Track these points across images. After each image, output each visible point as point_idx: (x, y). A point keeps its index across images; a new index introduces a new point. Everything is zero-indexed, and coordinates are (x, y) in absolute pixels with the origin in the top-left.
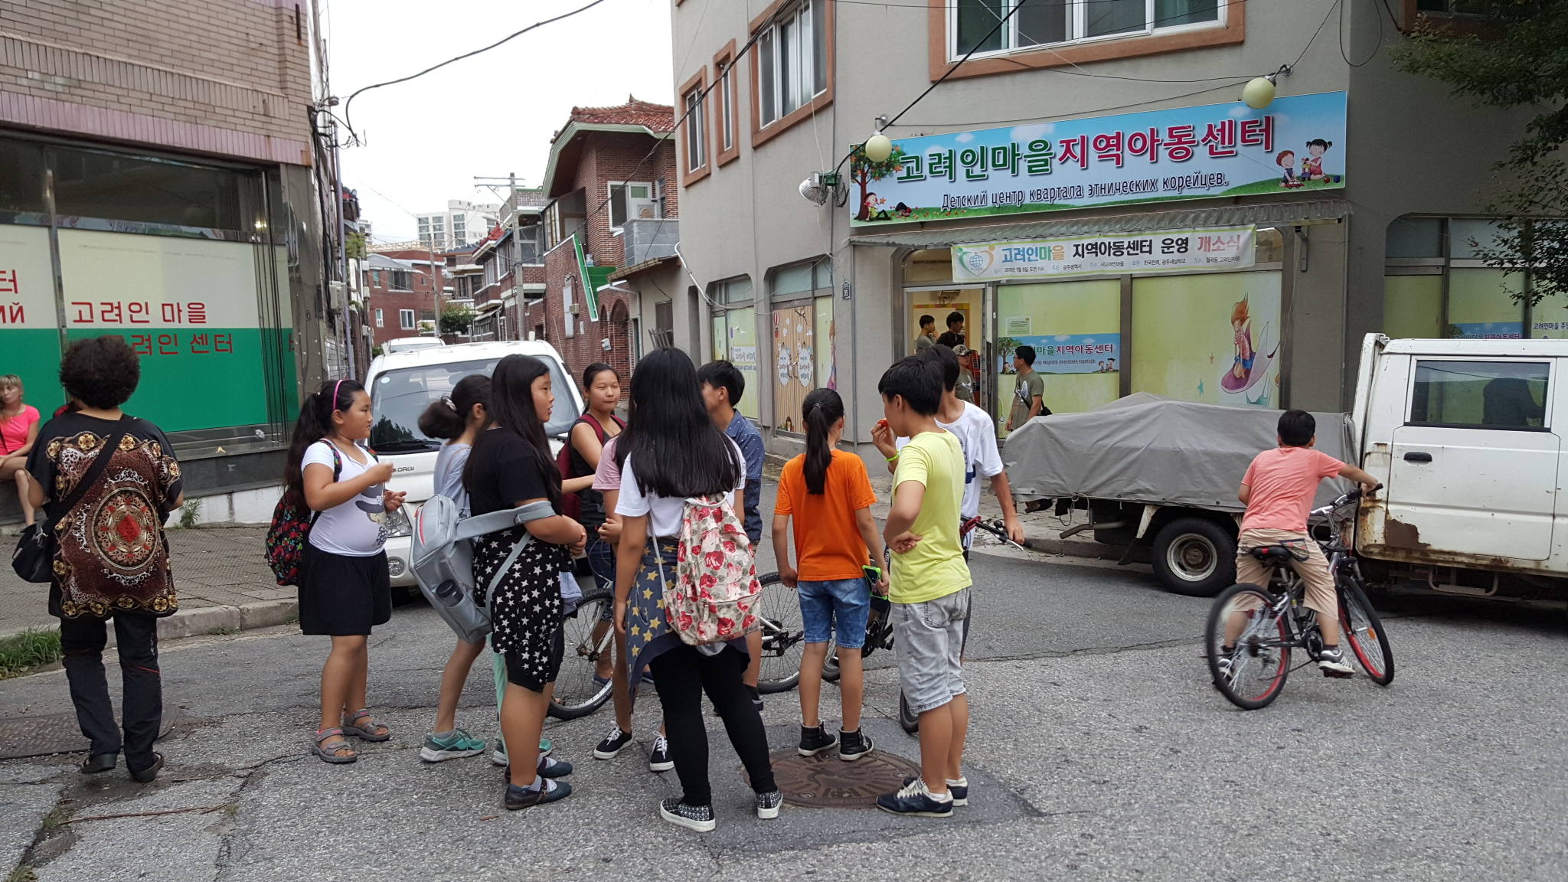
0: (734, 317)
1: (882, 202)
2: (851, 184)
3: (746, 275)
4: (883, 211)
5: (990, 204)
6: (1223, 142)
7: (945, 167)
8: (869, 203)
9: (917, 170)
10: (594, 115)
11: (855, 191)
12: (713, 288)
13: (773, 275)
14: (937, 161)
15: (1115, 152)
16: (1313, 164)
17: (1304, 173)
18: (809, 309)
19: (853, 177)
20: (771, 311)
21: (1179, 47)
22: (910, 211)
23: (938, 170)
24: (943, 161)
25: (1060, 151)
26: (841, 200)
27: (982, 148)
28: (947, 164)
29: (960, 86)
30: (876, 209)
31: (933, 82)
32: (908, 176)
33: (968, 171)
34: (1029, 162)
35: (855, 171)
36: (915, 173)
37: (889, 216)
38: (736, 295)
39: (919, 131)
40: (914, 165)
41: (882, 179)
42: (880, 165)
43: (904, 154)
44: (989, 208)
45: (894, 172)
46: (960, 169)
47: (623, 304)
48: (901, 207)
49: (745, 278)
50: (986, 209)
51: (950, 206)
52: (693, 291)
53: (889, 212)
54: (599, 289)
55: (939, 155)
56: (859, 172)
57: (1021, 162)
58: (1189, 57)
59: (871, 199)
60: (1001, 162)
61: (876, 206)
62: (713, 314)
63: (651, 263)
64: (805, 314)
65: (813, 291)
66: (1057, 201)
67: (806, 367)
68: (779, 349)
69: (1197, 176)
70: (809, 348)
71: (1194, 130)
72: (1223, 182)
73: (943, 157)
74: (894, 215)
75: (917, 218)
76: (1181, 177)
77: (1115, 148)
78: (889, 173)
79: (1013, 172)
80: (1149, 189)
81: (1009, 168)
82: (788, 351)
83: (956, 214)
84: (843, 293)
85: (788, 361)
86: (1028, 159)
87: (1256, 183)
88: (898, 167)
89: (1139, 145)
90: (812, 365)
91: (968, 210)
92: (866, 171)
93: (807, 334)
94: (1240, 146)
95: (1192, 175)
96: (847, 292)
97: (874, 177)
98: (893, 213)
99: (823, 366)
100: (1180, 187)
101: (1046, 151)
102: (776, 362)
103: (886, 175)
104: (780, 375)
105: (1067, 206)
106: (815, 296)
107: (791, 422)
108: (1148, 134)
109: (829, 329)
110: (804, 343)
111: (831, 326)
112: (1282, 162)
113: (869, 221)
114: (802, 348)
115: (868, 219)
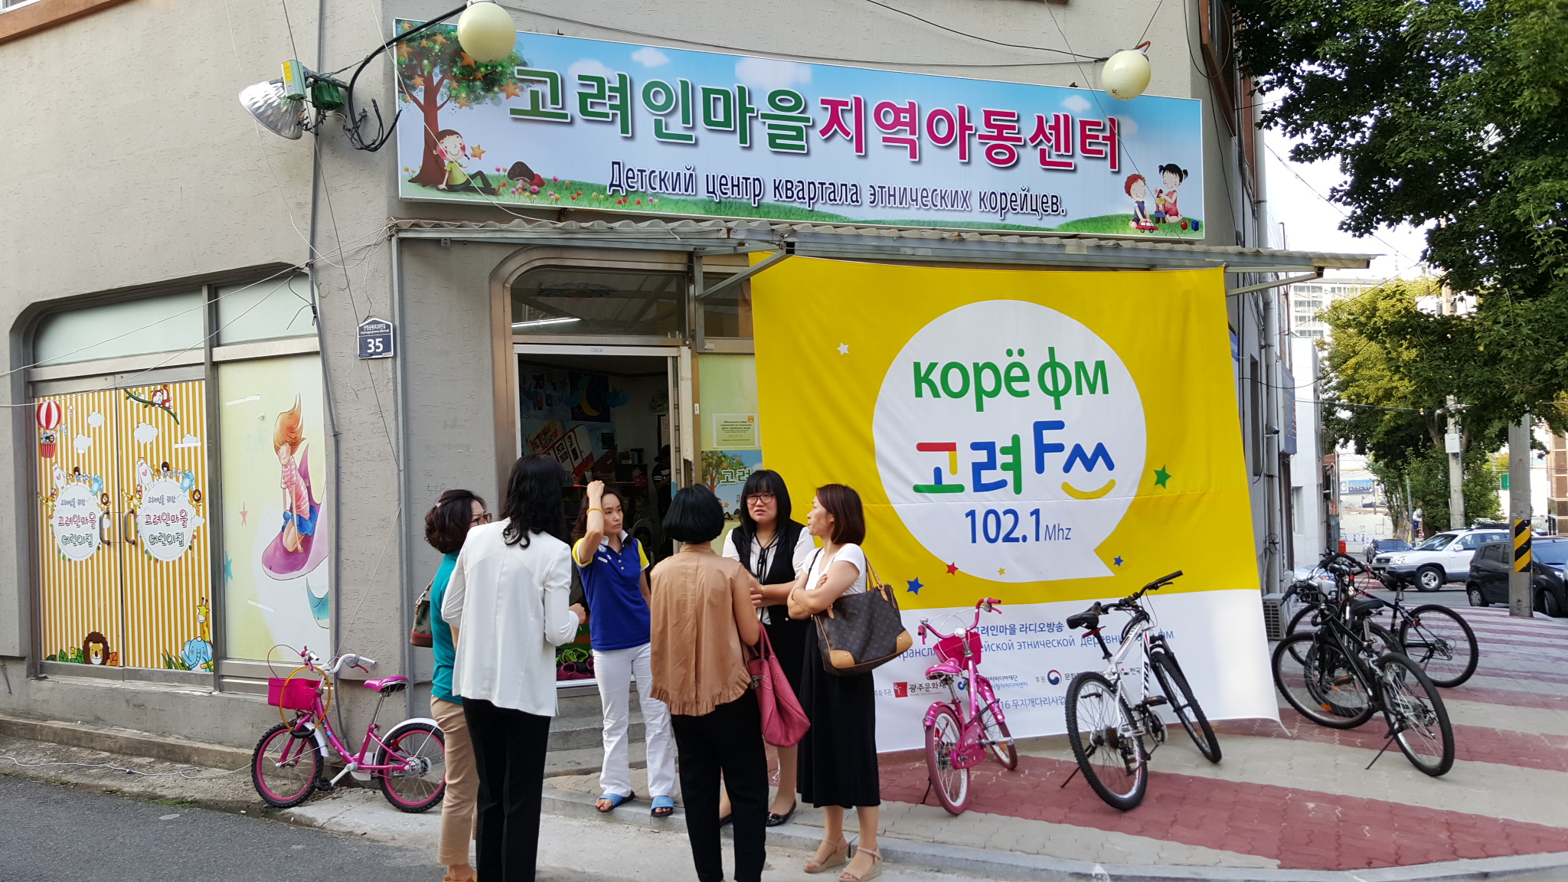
1: (478, 154)
2: (398, 104)
4: (480, 173)
5: (703, 194)
6: (1058, 149)
7: (612, 107)
9: (554, 101)
11: (408, 121)
13: (40, 319)
14: (595, 91)
15: (908, 136)
16: (1168, 198)
17: (1158, 211)
18: (190, 392)
19: (406, 88)
20: (21, 397)
22: (540, 182)
23: (598, 109)
24: (607, 93)
25: (823, 118)
26: (369, 138)
27: (684, 84)
28: (617, 102)
30: (461, 168)
32: (535, 110)
33: (658, 123)
34: (771, 127)
35: (411, 78)
36: (550, 108)
37: (494, 186)
40: (545, 89)
41: (476, 107)
42: (468, 74)
43: (524, 64)
44: (702, 201)
45: (503, 96)
48: (520, 171)
50: (695, 203)
51: (625, 186)
53: (497, 178)
55: (600, 81)
56: (419, 80)
57: (756, 124)
59: (449, 144)
60: (721, 118)
64: (168, 400)
65: (211, 347)
66: (819, 207)
67: (175, 519)
68: (60, 483)
69: (1026, 195)
70: (186, 476)
71: (1018, 121)
72: (1060, 210)
73: (607, 86)
74: (504, 185)
75: (557, 199)
76: (1004, 194)
77: (908, 128)
78: (491, 95)
79: (743, 140)
80: (960, 206)
81: (734, 131)
82: (96, 486)
83: (639, 203)
84: (364, 345)
85: (94, 507)
86: (769, 122)
87: (1101, 218)
88: (511, 88)
89: (943, 131)
90: (198, 514)
91: (662, 199)
92: (436, 80)
93: (179, 446)
94: (1079, 158)
95: (1018, 192)
96: (377, 344)
97: (456, 98)
98: (502, 181)
99: (244, 514)
100: (1002, 209)
101: (799, 113)
102: (44, 511)
103: (484, 97)
104: (58, 541)
105: (838, 217)
106: (215, 359)
107: (105, 643)
108: (955, 115)
109: (272, 429)
110: (165, 465)
111: (282, 424)
112: (1132, 191)
113: (444, 190)
114: (157, 478)
115: (443, 186)
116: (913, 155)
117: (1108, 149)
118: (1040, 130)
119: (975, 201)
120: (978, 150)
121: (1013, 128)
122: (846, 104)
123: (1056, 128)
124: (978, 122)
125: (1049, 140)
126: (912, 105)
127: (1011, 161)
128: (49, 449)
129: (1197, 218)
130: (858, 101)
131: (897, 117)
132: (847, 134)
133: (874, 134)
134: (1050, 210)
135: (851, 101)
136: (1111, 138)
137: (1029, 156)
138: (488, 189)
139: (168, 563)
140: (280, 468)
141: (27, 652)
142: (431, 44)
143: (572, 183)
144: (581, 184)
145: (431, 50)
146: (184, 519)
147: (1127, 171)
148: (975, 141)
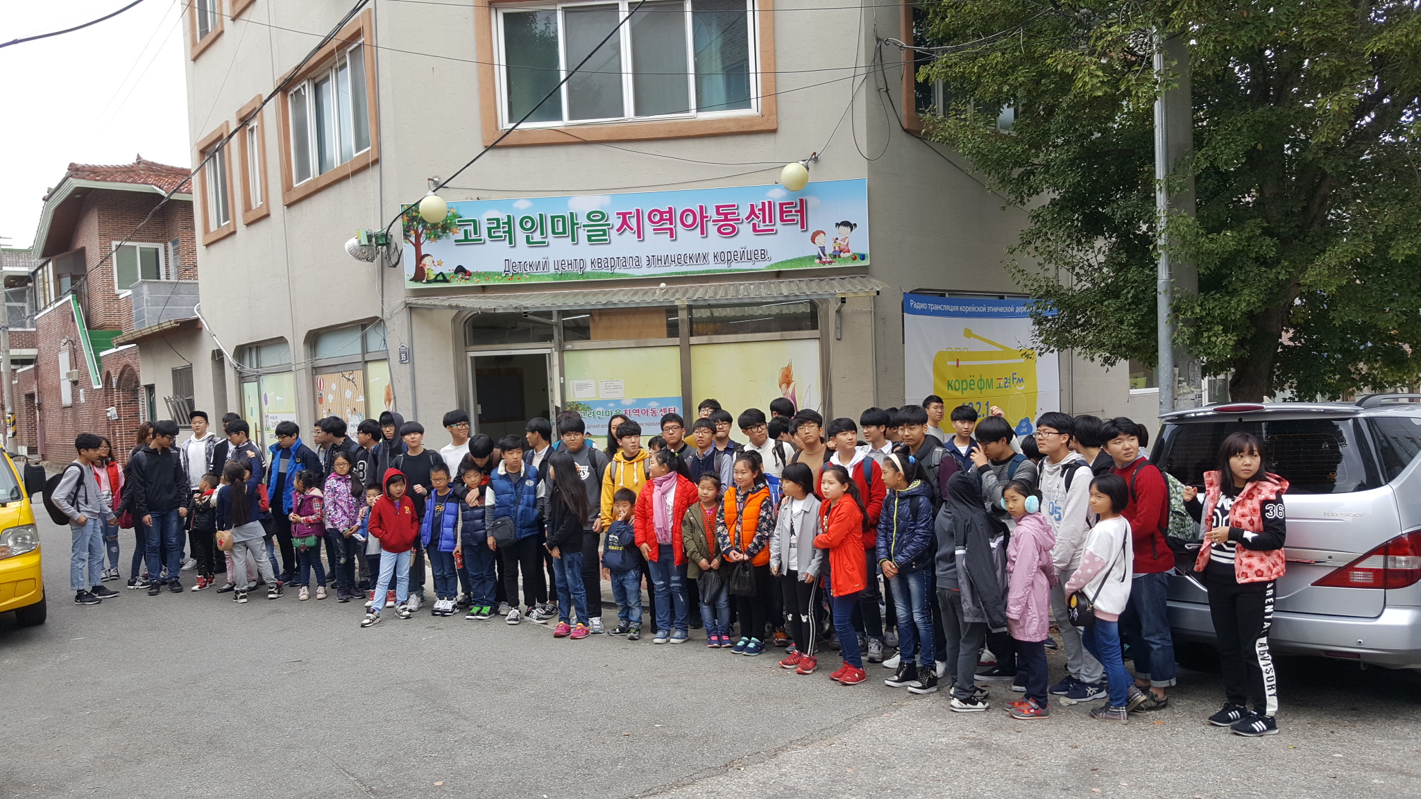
0: (268, 383)
1: (440, 264)
2: (404, 244)
3: (282, 337)
4: (441, 273)
5: (552, 271)
6: (764, 222)
7: (504, 232)
8: (425, 265)
9: (475, 233)
10: (94, 172)
11: (409, 252)
12: (241, 352)
13: (314, 339)
14: (495, 225)
15: (668, 226)
16: (843, 243)
17: (835, 251)
18: (358, 375)
19: (406, 237)
20: (313, 375)
21: (720, 131)
22: (470, 274)
23: (497, 234)
24: (502, 225)
25: (618, 222)
26: (394, 260)
27: (541, 215)
28: (507, 229)
29: (514, 153)
30: (432, 270)
31: (486, 147)
32: (466, 239)
33: (528, 237)
34: (588, 231)
35: (408, 231)
36: (473, 237)
37: (448, 278)
38: (270, 358)
39: (475, 195)
40: (471, 228)
41: (438, 241)
42: (435, 226)
43: (461, 217)
44: (552, 274)
45: (451, 234)
46: (520, 235)
47: (132, 369)
48: (460, 270)
49: (280, 341)
50: (548, 276)
51: (511, 271)
52: (218, 356)
53: (449, 274)
54: (102, 354)
55: (498, 220)
56: (412, 232)
57: (580, 230)
58: (730, 141)
59: (426, 261)
60: (561, 230)
61: (433, 268)
62: (242, 378)
63: (166, 326)
64: (354, 379)
65: (364, 355)
66: (617, 271)
69: (743, 251)
71: (737, 209)
72: (767, 257)
73: (501, 222)
75: (478, 282)
76: (729, 252)
77: (668, 222)
78: (445, 235)
79: (573, 240)
80: (701, 261)
81: (568, 236)
83: (518, 279)
84: (401, 356)
86: (587, 228)
87: (795, 259)
88: (455, 230)
89: (690, 220)
91: (530, 275)
92: (420, 231)
93: (358, 400)
94: (779, 225)
95: (739, 250)
96: (405, 356)
97: (429, 238)
98: (452, 276)
100: (728, 261)
101: (604, 222)
103: (442, 237)
105: (627, 275)
106: (365, 360)
108: (697, 211)
109: (383, 393)
110: (354, 408)
111: (386, 391)
112: (816, 241)
113: (425, 283)
114: (352, 414)
115: (425, 281)
116: (672, 236)
117: (799, 218)
118: (752, 212)
119: (711, 258)
120: (712, 229)
121: (735, 213)
122: (631, 213)
123: (763, 210)
124: (712, 213)
125: (758, 217)
126: (670, 208)
127: (734, 232)
128: (321, 399)
129: (864, 253)
130: (638, 211)
131: (661, 216)
132: (632, 229)
133: (648, 227)
134: (760, 258)
135: (634, 211)
136: (801, 211)
137: (745, 229)
138: (445, 280)
142: (417, 214)
143: (485, 273)
144: (489, 272)
145: (417, 217)
147: (812, 229)
148: (710, 224)
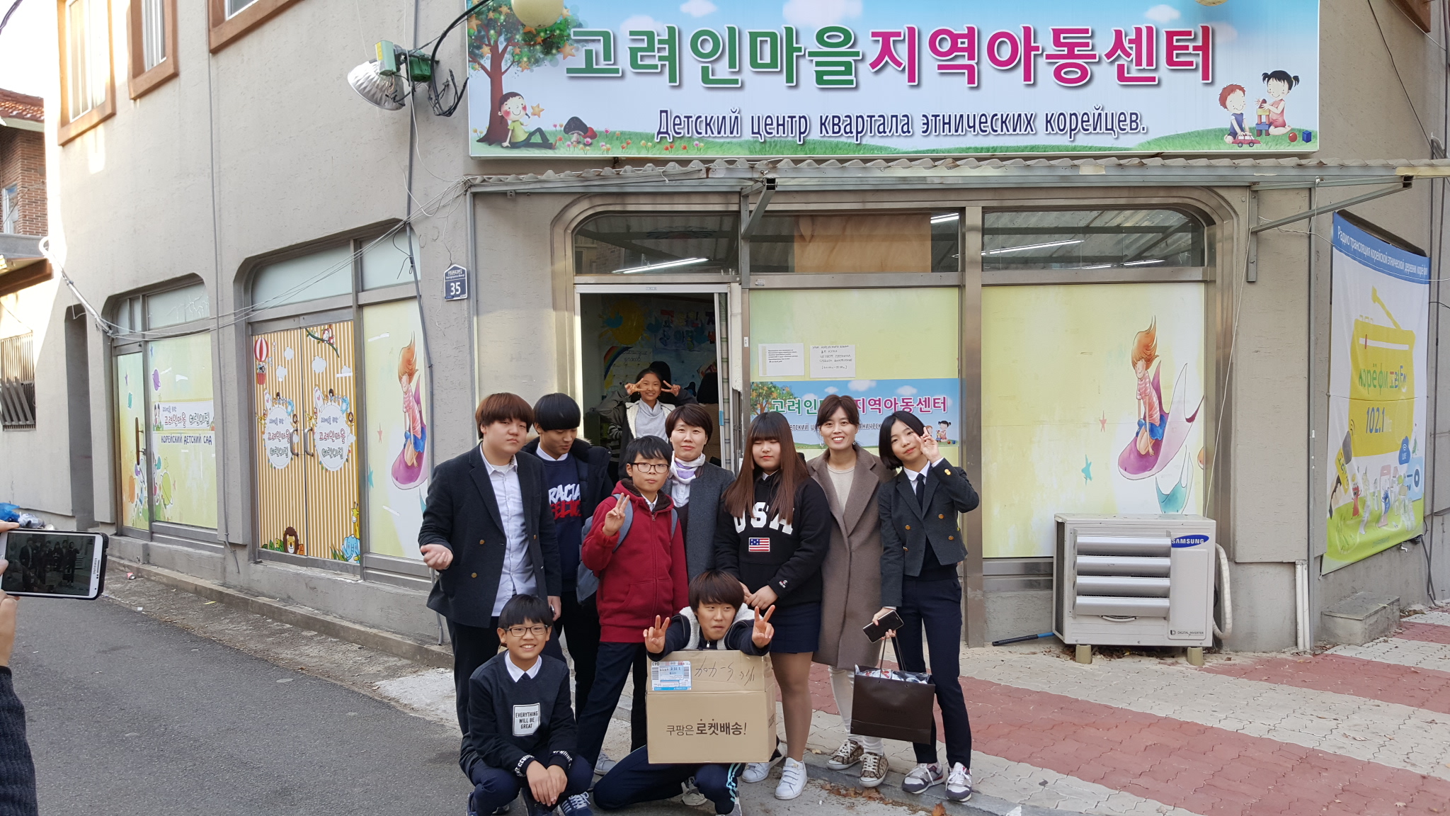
0: (161, 354)
1: (537, 112)
2: (468, 71)
3: (194, 274)
4: (539, 130)
5: (747, 135)
6: (1139, 63)
7: (661, 58)
9: (607, 58)
11: (479, 87)
12: (114, 305)
13: (254, 271)
14: (645, 45)
15: (966, 61)
16: (1271, 108)
17: (1260, 124)
18: (343, 332)
19: (474, 57)
20: (247, 336)
23: (647, 62)
24: (657, 46)
25: (873, 51)
26: (447, 104)
27: (731, 30)
28: (666, 53)
32: (589, 68)
33: (705, 70)
34: (818, 64)
35: (479, 47)
36: (603, 64)
38: (165, 312)
40: (599, 47)
41: (535, 69)
42: (531, 37)
43: (580, 26)
44: (747, 141)
45: (560, 56)
46: (691, 66)
49: (191, 281)
50: (740, 145)
51: (672, 133)
52: (76, 314)
53: (554, 133)
55: (650, 35)
56: (486, 49)
57: (803, 62)
59: (511, 105)
60: (767, 60)
62: (114, 349)
64: (332, 337)
65: (357, 293)
66: (868, 140)
67: (337, 436)
68: (269, 405)
69: (1100, 114)
70: (344, 401)
71: (1091, 37)
72: (1140, 127)
73: (656, 38)
74: (560, 139)
75: (608, 150)
76: (1075, 114)
77: (966, 54)
78: (549, 57)
79: (789, 79)
80: (1023, 129)
81: (781, 71)
82: (290, 408)
83: (685, 148)
84: (448, 289)
85: (288, 426)
86: (816, 59)
87: (1189, 134)
88: (568, 49)
89: (1005, 53)
90: (351, 432)
91: (707, 143)
92: (501, 48)
93: (339, 375)
94: (1164, 71)
95: (1091, 111)
96: (457, 287)
97: (519, 62)
98: (559, 136)
99: (380, 433)
100: (1071, 130)
101: (848, 48)
102: (259, 428)
103: (543, 59)
104: (268, 452)
105: (886, 149)
106: (360, 303)
107: (296, 537)
108: (1020, 36)
109: (396, 363)
110: (331, 391)
111: (403, 357)
112: (1228, 103)
113: (507, 147)
114: (326, 402)
115: (506, 144)
116: (971, 81)
117: (1200, 60)
118: (1118, 44)
119: (1040, 123)
120: (1045, 70)
121: (1087, 45)
122: (898, 34)
123: (1137, 41)
124: (1045, 42)
125: (1128, 55)
126: (971, 30)
127: (1084, 78)
128: (261, 378)
129: (1309, 129)
130: (911, 30)
131: (954, 44)
132: (899, 64)
133: (929, 62)
134: (1128, 128)
135: (904, 30)
136: (1204, 48)
137: (1105, 74)
138: (546, 144)
139: (333, 472)
140: (402, 395)
141: (248, 541)
142: (497, 15)
143: (622, 133)
144: (630, 134)
145: (496, 21)
146: (343, 436)
147: (1222, 81)
148: (1042, 62)
